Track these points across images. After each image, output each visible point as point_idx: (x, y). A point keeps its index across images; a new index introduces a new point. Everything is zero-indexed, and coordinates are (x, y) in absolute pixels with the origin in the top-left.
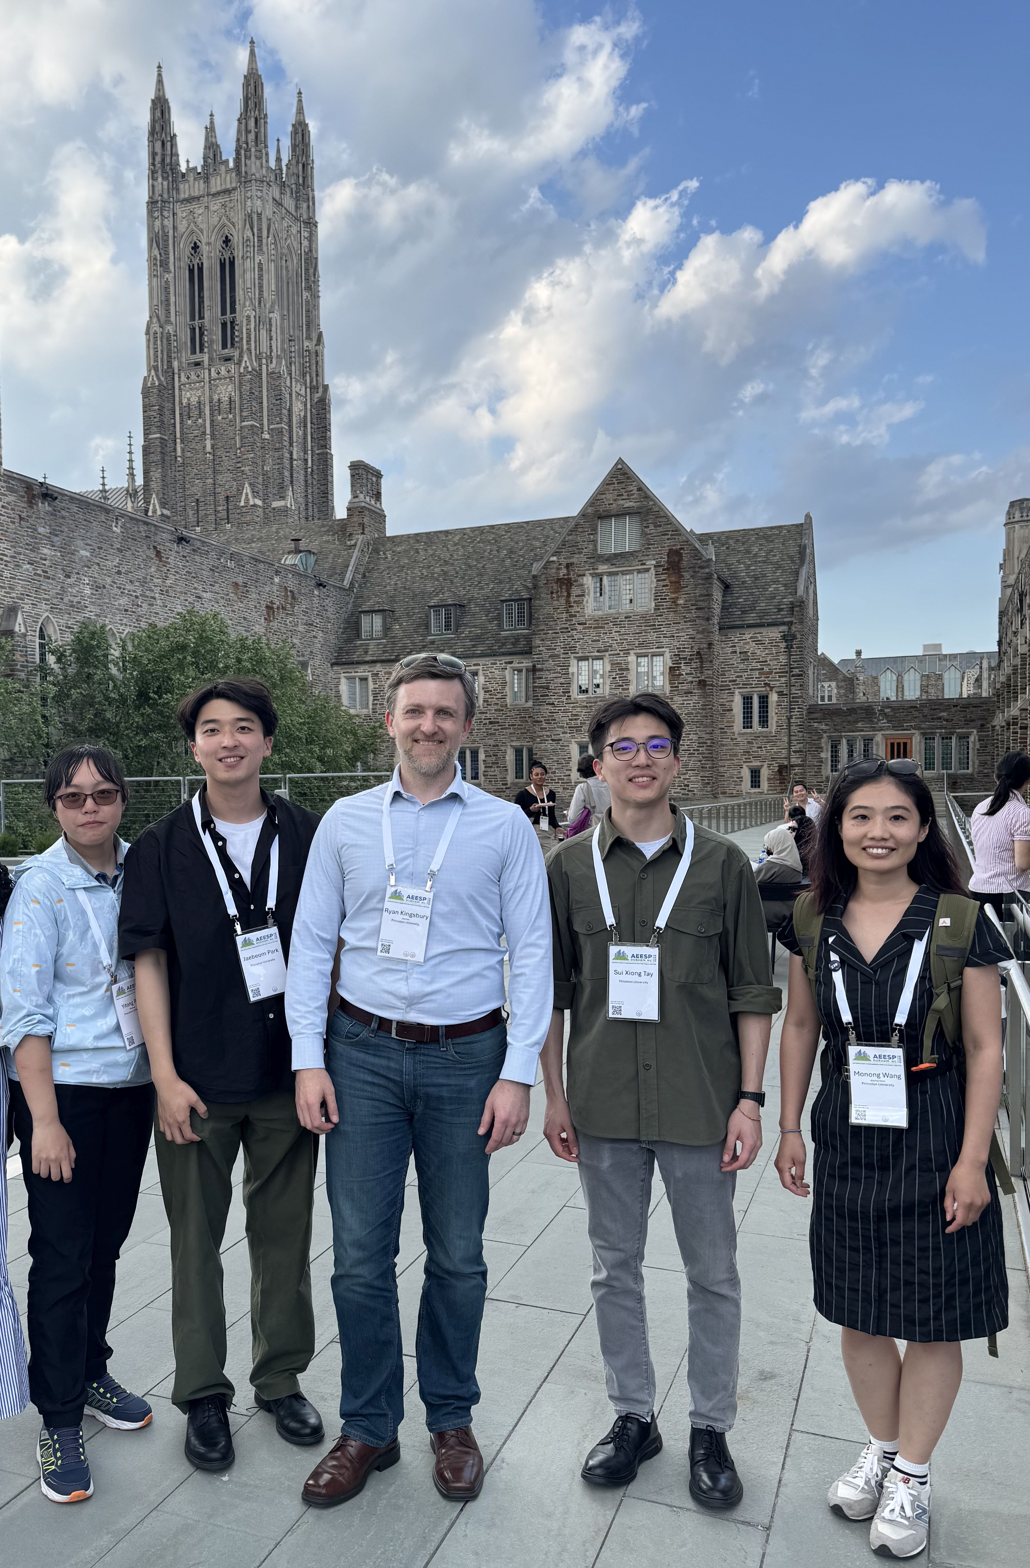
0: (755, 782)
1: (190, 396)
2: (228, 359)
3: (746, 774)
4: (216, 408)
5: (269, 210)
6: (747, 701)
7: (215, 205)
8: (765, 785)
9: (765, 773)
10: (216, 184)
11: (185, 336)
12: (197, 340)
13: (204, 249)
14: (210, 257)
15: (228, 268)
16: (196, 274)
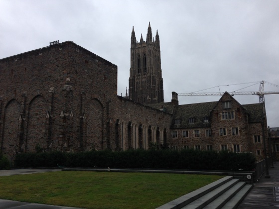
0: (259, 153)
1: (138, 81)
2: (145, 74)
3: (256, 151)
4: (142, 83)
5: (152, 49)
6: (255, 137)
7: (143, 49)
8: (261, 154)
9: (261, 152)
10: (143, 46)
11: (137, 71)
12: (139, 71)
13: (141, 56)
14: (141, 57)
15: (145, 59)
16: (139, 60)
